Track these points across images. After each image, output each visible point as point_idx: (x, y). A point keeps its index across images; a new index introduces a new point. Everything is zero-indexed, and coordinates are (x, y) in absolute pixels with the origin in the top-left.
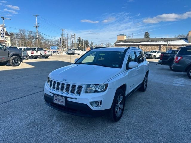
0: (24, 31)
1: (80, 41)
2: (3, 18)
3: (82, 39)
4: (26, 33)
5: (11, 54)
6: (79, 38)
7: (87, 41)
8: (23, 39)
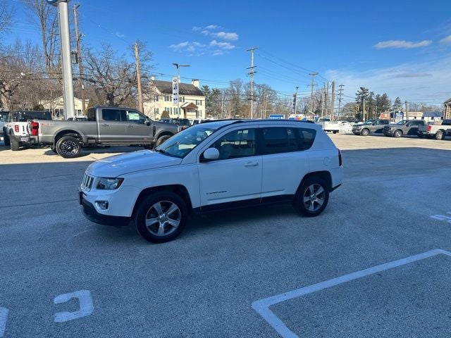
0: (238, 84)
1: (363, 97)
2: (177, 65)
3: (369, 91)
4: (242, 87)
5: (158, 132)
6: (361, 91)
7: (385, 97)
8: (235, 100)
